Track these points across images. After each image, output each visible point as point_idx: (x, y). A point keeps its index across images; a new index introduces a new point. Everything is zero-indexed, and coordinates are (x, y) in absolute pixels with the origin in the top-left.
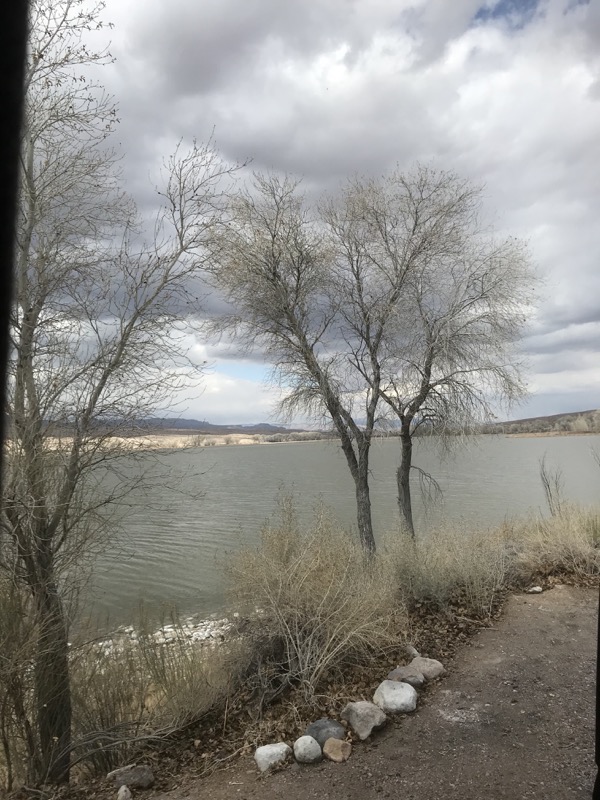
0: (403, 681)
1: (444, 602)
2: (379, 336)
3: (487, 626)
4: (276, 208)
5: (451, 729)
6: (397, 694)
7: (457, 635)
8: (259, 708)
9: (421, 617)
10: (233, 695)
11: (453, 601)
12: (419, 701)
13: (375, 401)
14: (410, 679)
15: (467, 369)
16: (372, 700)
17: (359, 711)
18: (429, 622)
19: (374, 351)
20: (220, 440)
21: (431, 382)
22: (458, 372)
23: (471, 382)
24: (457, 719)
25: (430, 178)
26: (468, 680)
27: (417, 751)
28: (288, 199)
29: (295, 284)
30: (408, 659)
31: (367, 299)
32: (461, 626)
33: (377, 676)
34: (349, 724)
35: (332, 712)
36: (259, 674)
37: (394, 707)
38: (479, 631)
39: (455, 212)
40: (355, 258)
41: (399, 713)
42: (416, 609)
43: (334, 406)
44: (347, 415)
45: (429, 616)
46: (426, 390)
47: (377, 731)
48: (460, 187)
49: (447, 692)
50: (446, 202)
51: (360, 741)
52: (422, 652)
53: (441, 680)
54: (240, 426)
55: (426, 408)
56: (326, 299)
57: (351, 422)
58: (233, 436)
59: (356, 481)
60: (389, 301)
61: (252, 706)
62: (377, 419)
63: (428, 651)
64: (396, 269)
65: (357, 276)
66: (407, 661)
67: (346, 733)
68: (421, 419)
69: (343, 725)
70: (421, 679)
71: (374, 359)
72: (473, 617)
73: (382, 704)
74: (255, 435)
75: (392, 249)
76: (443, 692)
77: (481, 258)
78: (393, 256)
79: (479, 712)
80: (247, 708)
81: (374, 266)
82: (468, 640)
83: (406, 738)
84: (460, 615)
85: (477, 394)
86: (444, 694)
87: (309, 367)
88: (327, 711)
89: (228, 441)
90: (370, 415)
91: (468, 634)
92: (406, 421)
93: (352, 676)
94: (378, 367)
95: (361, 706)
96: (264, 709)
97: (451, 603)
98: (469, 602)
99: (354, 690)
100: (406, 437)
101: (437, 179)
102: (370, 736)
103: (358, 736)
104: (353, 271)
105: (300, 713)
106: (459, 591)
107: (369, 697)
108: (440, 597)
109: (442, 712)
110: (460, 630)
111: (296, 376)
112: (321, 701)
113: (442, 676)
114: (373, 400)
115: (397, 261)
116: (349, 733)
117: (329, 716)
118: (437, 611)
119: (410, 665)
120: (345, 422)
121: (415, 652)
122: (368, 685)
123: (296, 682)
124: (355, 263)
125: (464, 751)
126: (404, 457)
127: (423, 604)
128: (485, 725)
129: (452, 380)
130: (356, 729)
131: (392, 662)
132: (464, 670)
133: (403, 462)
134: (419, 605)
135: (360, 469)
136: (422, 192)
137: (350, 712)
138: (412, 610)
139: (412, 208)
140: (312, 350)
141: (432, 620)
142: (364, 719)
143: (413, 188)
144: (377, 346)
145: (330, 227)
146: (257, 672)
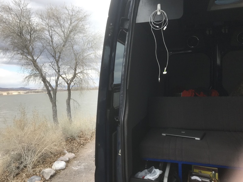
0: (62, 161)
1: (77, 137)
2: (59, 57)
3: (89, 142)
4: (21, 11)
5: (75, 172)
6: (59, 165)
7: (80, 146)
8: (12, 177)
9: (70, 142)
10: (3, 174)
11: (80, 136)
12: (67, 166)
13: (58, 78)
14: (64, 160)
15: (87, 69)
16: (51, 168)
17: (46, 172)
18: (72, 143)
19: (57, 62)
20: (5, 93)
21: (76, 73)
22: (85, 70)
23: (88, 73)
24: (77, 169)
25: (75, 8)
26: (82, 158)
27: (64, 179)
28: (25, 8)
29: (29, 38)
30: (64, 154)
31: (55, 45)
32: (82, 143)
33: (54, 161)
34: (43, 176)
35: (38, 174)
36: (12, 166)
37: (58, 168)
38: (87, 144)
39: (83, 20)
40: (50, 31)
41: (60, 170)
42: (68, 140)
43: (44, 80)
44: (49, 83)
45: (72, 142)
46: (75, 75)
47: (52, 177)
48: (84, 13)
49: (75, 162)
50: (80, 17)
51: (46, 180)
52: (69, 152)
53: (74, 159)
54: (13, 88)
55: (75, 81)
56: (41, 44)
57: (50, 85)
58: (10, 92)
59: (52, 104)
60: (62, 46)
61: (10, 177)
62: (59, 84)
63: (71, 151)
64: (64, 36)
65: (51, 37)
66: (64, 155)
67: (42, 179)
68: (73, 84)
69: (41, 177)
70: (68, 159)
71: (58, 65)
72: (85, 140)
73: (54, 169)
74: (19, 91)
75: (63, 30)
76: (74, 162)
77: (91, 35)
78: (63, 32)
79: (84, 166)
80: (8, 178)
81: (57, 35)
82: (83, 147)
83: (61, 177)
84: (81, 140)
85: (90, 76)
86: (74, 163)
87: (35, 67)
88: (36, 174)
89: (8, 94)
90: (57, 82)
91: (84, 145)
92: (69, 85)
93: (46, 162)
94: (59, 67)
95: (47, 170)
96: (14, 177)
97: (79, 137)
98: (84, 136)
99: (46, 166)
100: (69, 90)
101: (77, 9)
102: (49, 178)
103: (46, 179)
104: (50, 35)
105: (26, 176)
106: (81, 133)
107: (51, 167)
108: (76, 135)
109: (73, 168)
110: (81, 144)
111: (30, 70)
112: (34, 171)
113: (74, 158)
114: (57, 78)
115: (65, 33)
116: (43, 179)
117: (37, 175)
118: (75, 140)
119: (65, 156)
120: (48, 85)
121: (67, 152)
122: (51, 164)
123: (25, 167)
124: (50, 33)
125: (78, 177)
126: (68, 96)
127: (70, 138)
128: (85, 169)
129: (83, 72)
130: (45, 177)
131: (59, 156)
132: (81, 155)
133: (68, 97)
134: (69, 139)
135: (53, 100)
136: (72, 13)
137: (43, 172)
138: (67, 140)
139: (70, 18)
140: (36, 61)
141: (73, 142)
142: (48, 174)
143: (70, 11)
144: (59, 60)
145: (41, 20)
146: (11, 165)
